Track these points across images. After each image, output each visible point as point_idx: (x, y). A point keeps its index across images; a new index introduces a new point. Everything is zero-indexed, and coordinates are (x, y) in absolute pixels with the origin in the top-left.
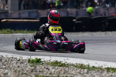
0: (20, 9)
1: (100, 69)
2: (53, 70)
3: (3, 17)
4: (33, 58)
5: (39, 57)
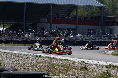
0: (34, 37)
1: (62, 60)
2: (45, 60)
3: (28, 39)
4: (38, 55)
5: (40, 55)
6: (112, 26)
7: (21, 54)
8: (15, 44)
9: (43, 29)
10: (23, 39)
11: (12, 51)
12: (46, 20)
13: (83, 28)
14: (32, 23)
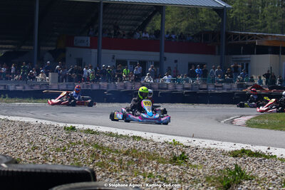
0: (59, 81)
1: (127, 137)
2: (86, 137)
4: (69, 125)
5: (73, 125)
6: (248, 56)
7: (28, 124)
8: (13, 100)
9: (80, 63)
10: (31, 86)
11: (6, 117)
12: (87, 41)
13: (176, 61)
14: (54, 48)
